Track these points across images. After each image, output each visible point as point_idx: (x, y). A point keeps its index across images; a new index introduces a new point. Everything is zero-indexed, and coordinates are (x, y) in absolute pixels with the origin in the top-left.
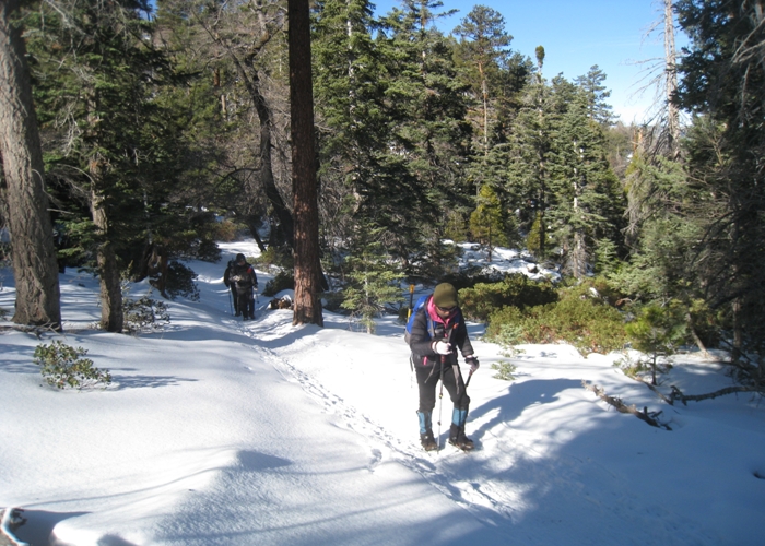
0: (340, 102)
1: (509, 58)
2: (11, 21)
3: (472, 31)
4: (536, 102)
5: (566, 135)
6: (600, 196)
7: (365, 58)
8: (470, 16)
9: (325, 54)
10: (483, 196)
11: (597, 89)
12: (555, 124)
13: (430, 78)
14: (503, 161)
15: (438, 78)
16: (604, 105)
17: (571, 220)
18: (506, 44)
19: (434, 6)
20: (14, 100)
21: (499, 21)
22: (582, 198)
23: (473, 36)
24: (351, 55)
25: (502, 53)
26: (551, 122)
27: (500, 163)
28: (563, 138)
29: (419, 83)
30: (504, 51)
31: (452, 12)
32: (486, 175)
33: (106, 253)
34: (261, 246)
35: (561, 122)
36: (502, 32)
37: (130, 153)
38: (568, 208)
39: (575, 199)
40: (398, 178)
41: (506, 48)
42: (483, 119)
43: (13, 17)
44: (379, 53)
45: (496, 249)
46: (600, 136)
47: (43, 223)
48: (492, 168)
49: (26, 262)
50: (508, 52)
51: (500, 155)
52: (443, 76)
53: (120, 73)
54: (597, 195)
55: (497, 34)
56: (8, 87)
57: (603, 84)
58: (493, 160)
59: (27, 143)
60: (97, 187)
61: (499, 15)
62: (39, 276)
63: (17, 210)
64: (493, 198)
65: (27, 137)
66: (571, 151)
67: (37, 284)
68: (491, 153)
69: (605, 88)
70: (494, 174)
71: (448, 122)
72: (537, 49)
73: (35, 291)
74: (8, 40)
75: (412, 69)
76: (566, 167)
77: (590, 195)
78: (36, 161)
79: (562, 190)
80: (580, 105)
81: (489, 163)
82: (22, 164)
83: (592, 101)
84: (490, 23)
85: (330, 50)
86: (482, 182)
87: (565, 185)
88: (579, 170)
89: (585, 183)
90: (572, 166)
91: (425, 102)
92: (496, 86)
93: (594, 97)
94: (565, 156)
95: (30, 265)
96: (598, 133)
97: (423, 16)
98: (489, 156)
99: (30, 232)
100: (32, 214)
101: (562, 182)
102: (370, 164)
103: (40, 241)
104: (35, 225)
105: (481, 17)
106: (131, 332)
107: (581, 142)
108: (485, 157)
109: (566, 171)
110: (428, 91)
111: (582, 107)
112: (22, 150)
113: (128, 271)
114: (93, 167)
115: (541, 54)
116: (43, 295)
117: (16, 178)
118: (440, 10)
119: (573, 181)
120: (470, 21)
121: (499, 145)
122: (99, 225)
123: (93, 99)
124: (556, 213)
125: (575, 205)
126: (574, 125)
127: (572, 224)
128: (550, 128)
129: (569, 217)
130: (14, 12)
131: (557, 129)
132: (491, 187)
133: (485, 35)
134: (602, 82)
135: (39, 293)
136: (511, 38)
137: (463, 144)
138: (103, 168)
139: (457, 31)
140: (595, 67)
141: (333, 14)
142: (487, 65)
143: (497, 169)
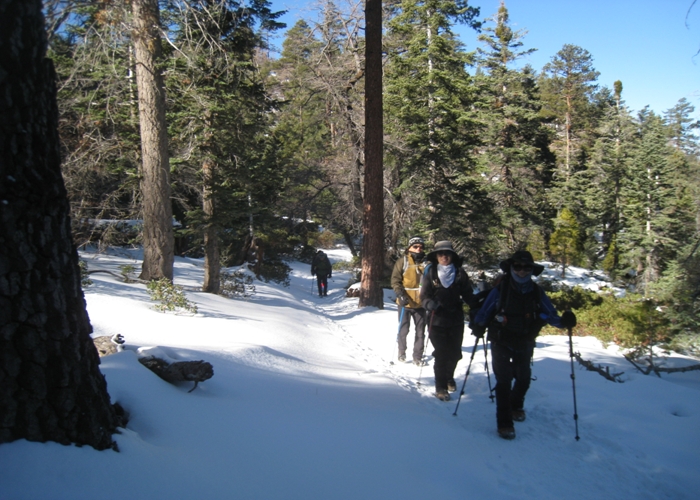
0: (420, 128)
1: (596, 92)
2: (155, 64)
3: (561, 68)
4: (613, 132)
5: (640, 163)
6: (673, 220)
7: (441, 91)
8: (560, 53)
9: (407, 88)
10: (562, 218)
11: (685, 121)
12: (630, 153)
13: (508, 109)
14: (583, 187)
15: (516, 109)
16: (692, 136)
17: (643, 243)
18: (593, 79)
19: (515, 46)
20: (153, 119)
21: (587, 59)
22: (654, 222)
23: (562, 72)
24: (431, 89)
25: (589, 88)
26: (627, 150)
27: (580, 189)
28: (637, 166)
29: (499, 114)
30: (591, 86)
31: (531, 51)
32: (567, 199)
33: (210, 233)
34: (354, 252)
35: (637, 151)
36: (590, 68)
37: (233, 159)
38: (640, 230)
39: (648, 223)
40: (469, 195)
41: (593, 83)
42: (565, 147)
43: (157, 62)
44: (453, 87)
45: (571, 268)
46: (684, 165)
47: (166, 207)
48: (572, 193)
49: (152, 234)
50: (595, 86)
51: (581, 181)
52: (521, 108)
53: (227, 100)
54: (669, 220)
55: (585, 70)
56: (150, 110)
57: (691, 115)
58: (573, 186)
59: (159, 149)
60: (207, 183)
61: (587, 52)
62: (160, 245)
63: (149, 196)
64: (573, 221)
65: (159, 145)
66: (645, 178)
67: (158, 251)
68: (572, 179)
69: (692, 120)
70: (574, 199)
71: (524, 149)
72: (615, 84)
73: (156, 256)
74: (152, 78)
75: (482, 101)
76: (639, 193)
77: (663, 219)
78: (165, 164)
79: (635, 214)
80: (657, 134)
81: (570, 188)
82: (155, 163)
83: (680, 133)
84: (578, 60)
85: (412, 85)
86: (563, 206)
87: (638, 209)
88: (652, 196)
89: (659, 208)
90: (646, 192)
91: (504, 131)
92: (583, 117)
93: (682, 129)
94: (639, 182)
95: (155, 237)
96: (682, 163)
97: (503, 55)
98: (570, 182)
99: (156, 213)
100: (159, 200)
101: (634, 206)
102: (444, 182)
103: (163, 220)
104: (160, 209)
105: (569, 55)
106: (225, 296)
107: (655, 169)
108: (566, 183)
109: (639, 196)
110: (507, 121)
111: (659, 137)
112: (155, 154)
113: (228, 251)
114: (205, 170)
115: (619, 87)
116: (162, 260)
117: (149, 174)
118: (520, 49)
119: (646, 205)
120: (559, 59)
121: (580, 172)
122: (207, 212)
123: (208, 119)
124: (629, 235)
125: (648, 229)
126: (648, 153)
127: (643, 246)
128: (626, 157)
129: (641, 239)
130: (158, 58)
131: (633, 157)
132: (571, 210)
133: (573, 71)
134: (690, 114)
135: (159, 257)
136: (598, 74)
137: (538, 168)
138: (212, 170)
139: (547, 68)
140: (683, 100)
141: (416, 54)
142: (574, 99)
143: (577, 194)
